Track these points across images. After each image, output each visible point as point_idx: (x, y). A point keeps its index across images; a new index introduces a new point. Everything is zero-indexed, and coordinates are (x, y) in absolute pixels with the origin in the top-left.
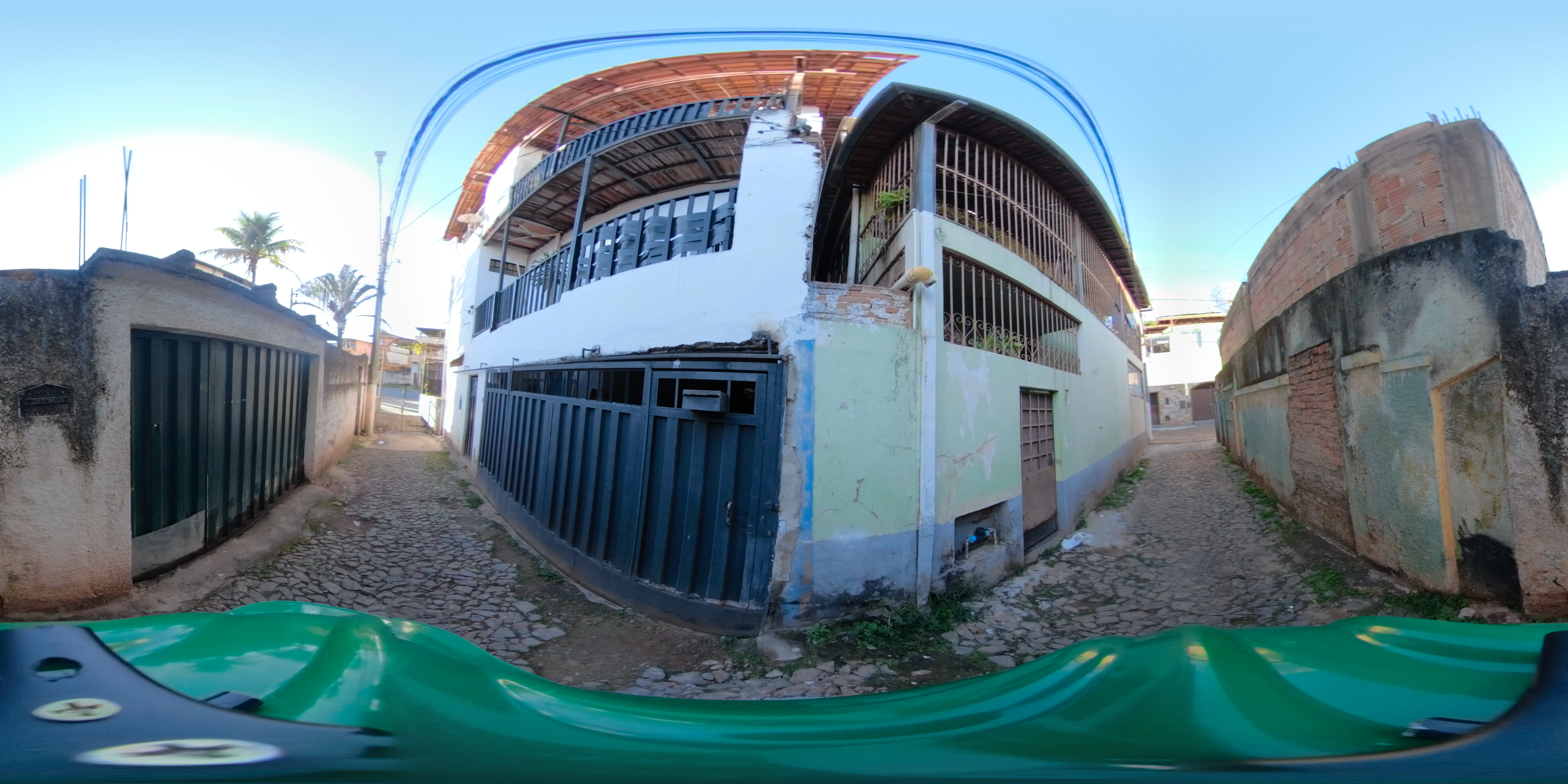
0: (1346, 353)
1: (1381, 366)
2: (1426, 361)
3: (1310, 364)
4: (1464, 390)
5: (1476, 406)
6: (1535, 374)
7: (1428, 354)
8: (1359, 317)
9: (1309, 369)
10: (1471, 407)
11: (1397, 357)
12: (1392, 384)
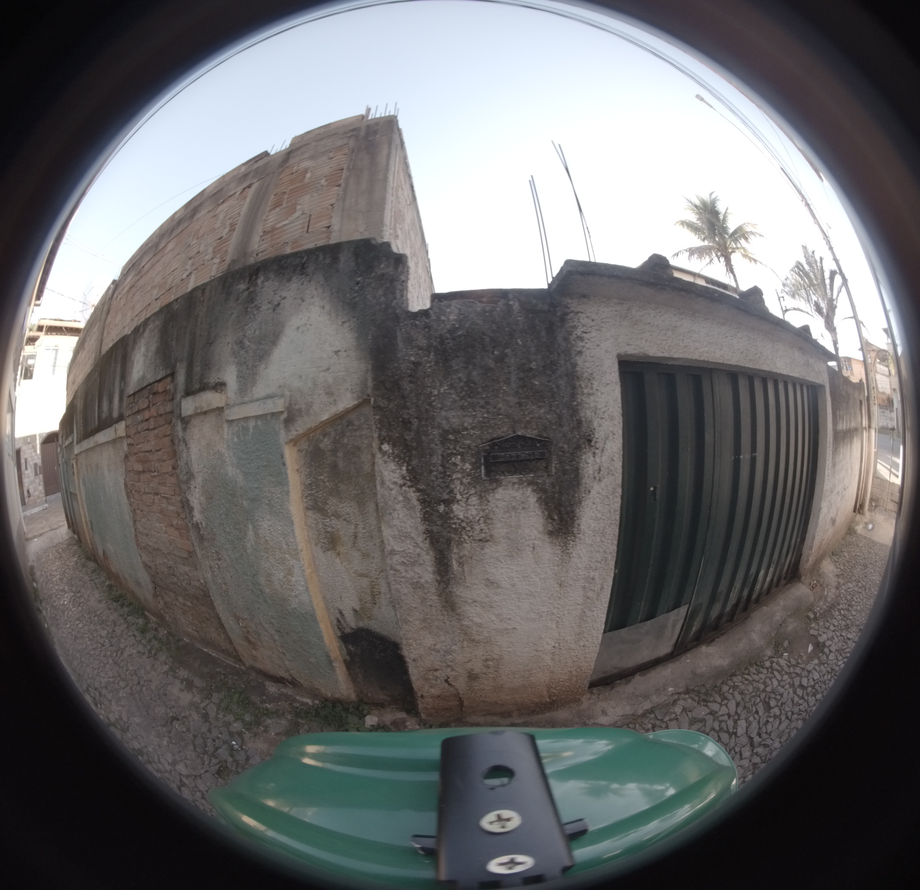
0: (189, 393)
1: (227, 412)
2: (279, 405)
3: (148, 407)
4: (326, 444)
5: (341, 464)
6: (416, 423)
7: (282, 396)
8: (210, 343)
9: (147, 414)
10: (334, 466)
11: (246, 399)
12: (238, 437)
